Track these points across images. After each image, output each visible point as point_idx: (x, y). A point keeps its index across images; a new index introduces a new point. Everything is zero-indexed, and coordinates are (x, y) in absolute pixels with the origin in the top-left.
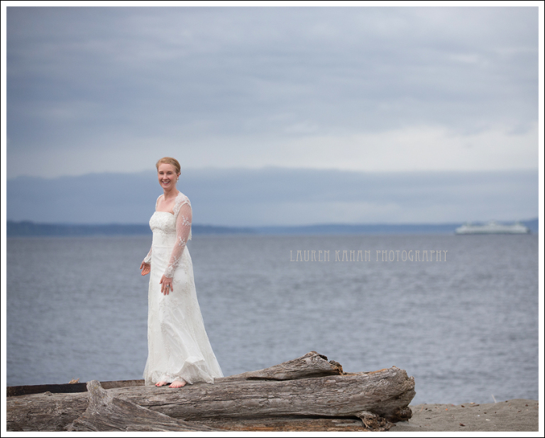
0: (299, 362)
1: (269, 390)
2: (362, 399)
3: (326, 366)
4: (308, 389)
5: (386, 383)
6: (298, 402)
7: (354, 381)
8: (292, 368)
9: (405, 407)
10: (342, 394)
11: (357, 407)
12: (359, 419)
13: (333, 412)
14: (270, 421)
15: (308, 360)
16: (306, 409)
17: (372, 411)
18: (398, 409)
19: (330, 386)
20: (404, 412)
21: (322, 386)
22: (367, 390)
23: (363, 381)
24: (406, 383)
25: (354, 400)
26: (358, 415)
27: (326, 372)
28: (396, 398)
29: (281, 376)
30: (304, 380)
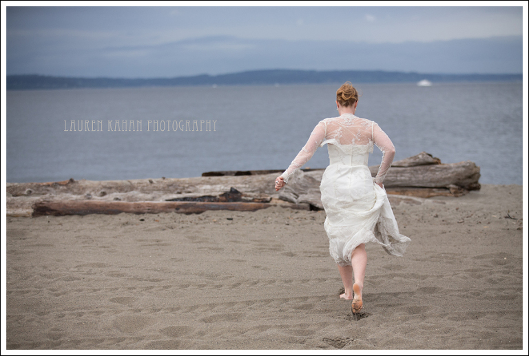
0: (416, 157)
1: (398, 172)
2: (449, 178)
3: (430, 160)
4: (419, 172)
5: (463, 169)
6: (413, 179)
7: (446, 168)
8: (412, 160)
9: (476, 182)
10: (438, 175)
11: (447, 182)
12: (448, 189)
13: (433, 185)
14: (399, 189)
15: (420, 156)
16: (418, 183)
17: (456, 184)
18: (471, 184)
19: (432, 171)
20: (475, 185)
21: (427, 170)
22: (453, 173)
23: (450, 168)
24: (474, 170)
25: (445, 179)
26: (447, 187)
27: (430, 163)
28: (470, 177)
29: (406, 165)
30: (418, 168)
